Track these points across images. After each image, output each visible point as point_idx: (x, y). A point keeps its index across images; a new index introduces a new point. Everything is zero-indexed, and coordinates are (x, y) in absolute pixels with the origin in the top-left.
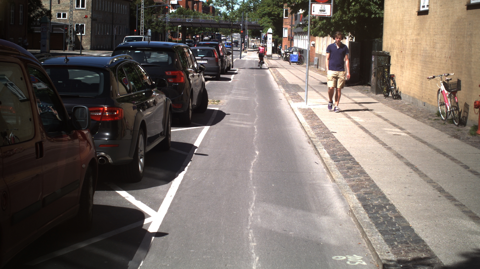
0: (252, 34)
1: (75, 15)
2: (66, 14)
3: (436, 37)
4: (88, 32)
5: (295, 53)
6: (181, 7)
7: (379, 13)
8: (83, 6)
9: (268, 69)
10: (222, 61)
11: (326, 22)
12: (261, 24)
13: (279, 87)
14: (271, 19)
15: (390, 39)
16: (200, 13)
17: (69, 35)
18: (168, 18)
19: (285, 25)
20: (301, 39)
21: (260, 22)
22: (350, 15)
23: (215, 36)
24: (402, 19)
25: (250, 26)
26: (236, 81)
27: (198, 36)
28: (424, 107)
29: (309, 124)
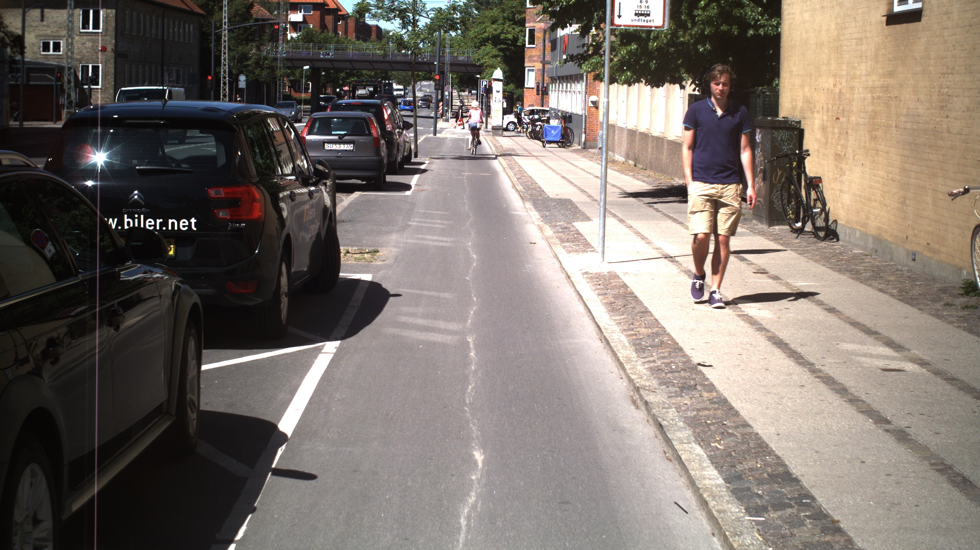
0: (459, 82)
1: (80, 46)
2: (59, 43)
3: (950, 79)
4: (107, 82)
5: (554, 123)
6: (311, 27)
7: (763, 26)
8: (96, 26)
9: (496, 158)
10: (391, 143)
11: (637, 49)
12: (479, 60)
13: (525, 207)
14: (500, 50)
15: (802, 86)
16: (350, 40)
17: (66, 89)
18: (282, 50)
19: (530, 61)
20: (566, 92)
21: (476, 56)
22: (696, 30)
23: (380, 87)
24: (837, 36)
25: (455, 65)
26: (423, 190)
27: (346, 88)
28: (912, 264)
29: (624, 330)
